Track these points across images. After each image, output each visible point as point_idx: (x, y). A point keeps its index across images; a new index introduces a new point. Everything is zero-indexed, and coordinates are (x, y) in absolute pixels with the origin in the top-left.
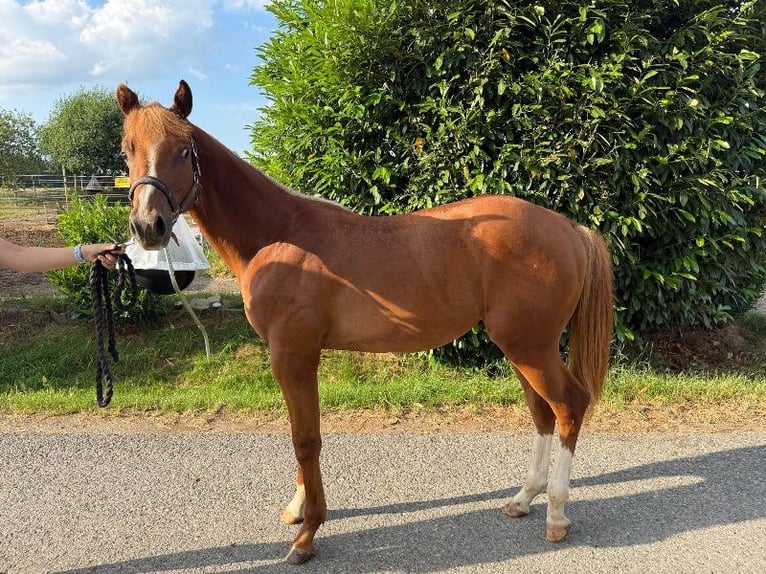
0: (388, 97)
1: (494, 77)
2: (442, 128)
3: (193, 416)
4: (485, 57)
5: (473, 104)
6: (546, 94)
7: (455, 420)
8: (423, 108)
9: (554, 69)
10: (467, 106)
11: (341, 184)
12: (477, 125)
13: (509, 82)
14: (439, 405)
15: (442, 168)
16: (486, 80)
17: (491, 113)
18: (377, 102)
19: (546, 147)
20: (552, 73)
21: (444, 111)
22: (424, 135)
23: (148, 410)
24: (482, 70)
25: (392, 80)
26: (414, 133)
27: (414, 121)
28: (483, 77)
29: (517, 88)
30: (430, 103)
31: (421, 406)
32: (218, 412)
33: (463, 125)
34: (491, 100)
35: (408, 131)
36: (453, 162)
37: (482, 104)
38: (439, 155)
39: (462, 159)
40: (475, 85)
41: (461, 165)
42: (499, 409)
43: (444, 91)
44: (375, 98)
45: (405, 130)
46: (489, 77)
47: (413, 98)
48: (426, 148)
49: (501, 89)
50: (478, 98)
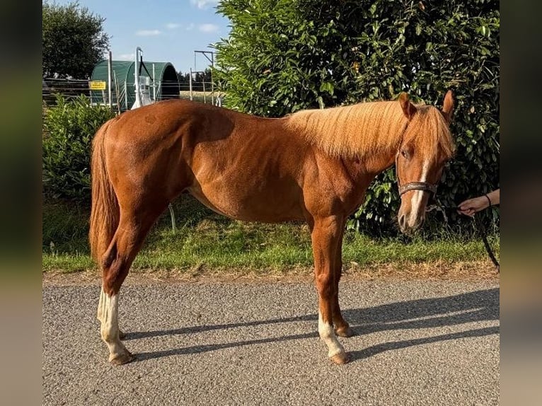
0: (334, 31)
1: (413, 21)
2: (374, 56)
3: (179, 272)
4: (407, 7)
5: (398, 40)
6: (450, 36)
7: (383, 274)
8: (360, 40)
9: (456, 19)
10: (393, 42)
11: (293, 95)
12: (400, 55)
13: (423, 26)
14: (370, 263)
15: (373, 86)
16: (407, 23)
17: (411, 48)
18: (326, 34)
19: (448, 74)
20: (454, 22)
21: (375, 43)
22: (360, 60)
23: (142, 268)
24: (405, 16)
25: (338, 18)
26: (352, 58)
27: (353, 49)
28: (405, 21)
29: (430, 30)
30: (365, 37)
31: (356, 264)
32: (199, 269)
33: (389, 56)
34: (411, 38)
35: (348, 57)
36: (382, 81)
37: (404, 40)
38: (371, 76)
39: (388, 79)
40: (399, 26)
41: (387, 84)
42: (414, 266)
43: (376, 29)
44: (325, 31)
45: (345, 55)
46: (409, 22)
47: (351, 33)
48: (362, 70)
49: (419, 31)
50: (401, 36)
